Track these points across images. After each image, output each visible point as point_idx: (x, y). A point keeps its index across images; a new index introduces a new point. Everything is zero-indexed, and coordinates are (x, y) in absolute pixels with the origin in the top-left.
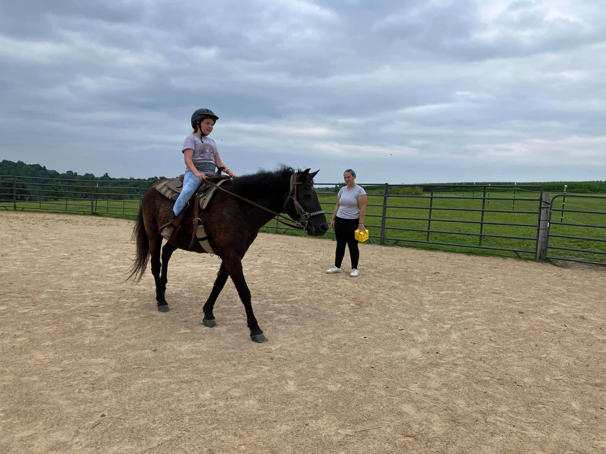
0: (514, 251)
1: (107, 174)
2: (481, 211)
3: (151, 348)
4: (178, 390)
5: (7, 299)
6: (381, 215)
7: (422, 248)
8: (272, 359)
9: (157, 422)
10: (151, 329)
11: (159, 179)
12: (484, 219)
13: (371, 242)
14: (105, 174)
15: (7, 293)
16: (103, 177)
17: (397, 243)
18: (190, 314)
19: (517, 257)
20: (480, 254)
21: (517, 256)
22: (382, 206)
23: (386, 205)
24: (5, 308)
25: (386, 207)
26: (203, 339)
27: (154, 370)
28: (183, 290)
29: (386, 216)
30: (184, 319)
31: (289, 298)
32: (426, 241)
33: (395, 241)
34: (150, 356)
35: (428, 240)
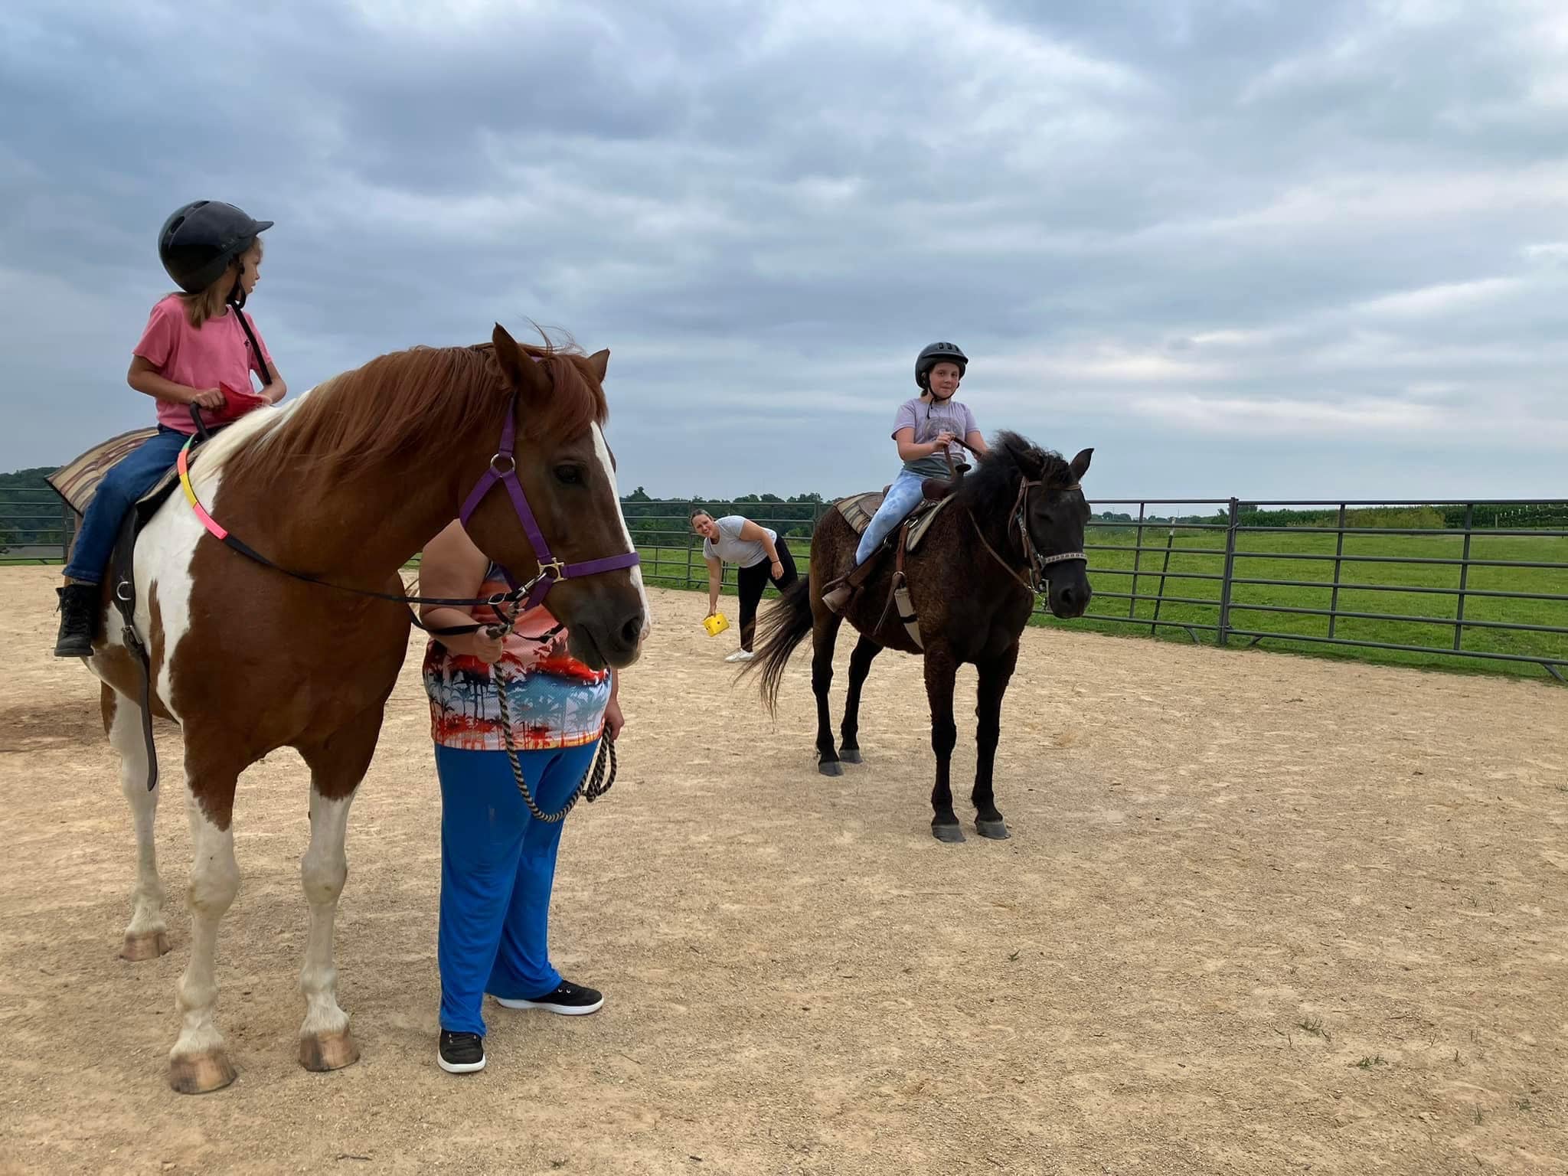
0: (1543, 663)
1: (641, 489)
2: (1459, 563)
3: (635, 780)
4: (659, 830)
5: (417, 706)
6: (1222, 575)
7: (1316, 655)
8: (834, 805)
9: (615, 860)
10: (644, 756)
11: (760, 499)
12: (1467, 585)
13: (1197, 639)
14: (637, 489)
15: (417, 697)
16: (633, 496)
17: (1256, 643)
18: (719, 739)
19: (1551, 677)
20: (1456, 668)
21: (1549, 674)
22: (1223, 553)
23: (1233, 550)
24: (412, 719)
25: (1234, 555)
26: (729, 774)
27: (631, 805)
28: (722, 706)
29: (1233, 578)
30: (706, 746)
31: (919, 727)
32: (1327, 639)
33: (1252, 638)
34: (630, 789)
35: (1331, 636)
